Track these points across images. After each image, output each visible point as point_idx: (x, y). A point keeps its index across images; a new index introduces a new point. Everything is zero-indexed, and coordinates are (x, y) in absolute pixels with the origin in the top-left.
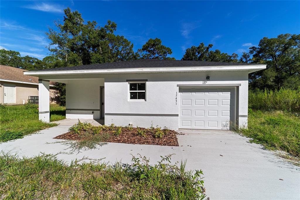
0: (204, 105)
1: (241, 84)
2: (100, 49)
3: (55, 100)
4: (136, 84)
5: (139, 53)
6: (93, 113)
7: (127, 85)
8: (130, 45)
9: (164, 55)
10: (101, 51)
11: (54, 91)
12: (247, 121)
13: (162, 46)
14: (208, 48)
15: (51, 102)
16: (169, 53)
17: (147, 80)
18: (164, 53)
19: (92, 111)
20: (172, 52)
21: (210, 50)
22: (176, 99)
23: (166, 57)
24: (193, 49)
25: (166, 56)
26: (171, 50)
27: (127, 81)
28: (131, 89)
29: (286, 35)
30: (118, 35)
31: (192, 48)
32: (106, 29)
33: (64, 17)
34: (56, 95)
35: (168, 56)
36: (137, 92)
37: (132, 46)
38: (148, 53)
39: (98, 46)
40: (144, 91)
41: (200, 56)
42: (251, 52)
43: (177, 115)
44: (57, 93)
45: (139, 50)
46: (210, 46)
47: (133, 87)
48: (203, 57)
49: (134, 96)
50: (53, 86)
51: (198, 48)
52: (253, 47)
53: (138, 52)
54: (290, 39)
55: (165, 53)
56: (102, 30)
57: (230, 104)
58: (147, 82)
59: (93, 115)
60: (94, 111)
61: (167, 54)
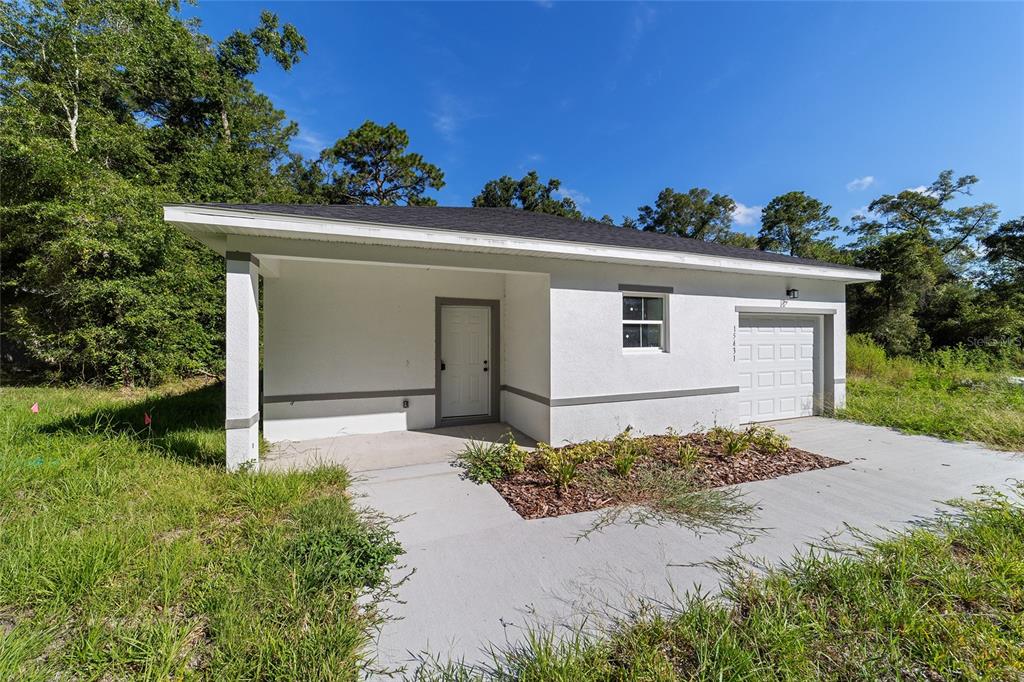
1: (836, 310)
4: (641, 298)
6: (406, 404)
8: (285, 124)
9: (414, 188)
12: (845, 392)
14: (547, 191)
16: (432, 185)
17: (670, 290)
18: (417, 184)
20: (444, 183)
21: (553, 196)
22: (734, 344)
23: (421, 196)
24: (506, 184)
25: (422, 192)
26: (443, 175)
27: (622, 288)
28: (627, 315)
29: (703, 191)
31: (502, 181)
35: (429, 193)
36: (638, 325)
39: (215, 106)
40: (660, 322)
42: (642, 219)
43: (736, 389)
45: (324, 154)
46: (554, 184)
47: (632, 308)
49: (634, 337)
51: (522, 185)
52: (647, 208)
54: (711, 203)
58: (671, 295)
59: (404, 414)
60: (411, 398)
61: (426, 187)
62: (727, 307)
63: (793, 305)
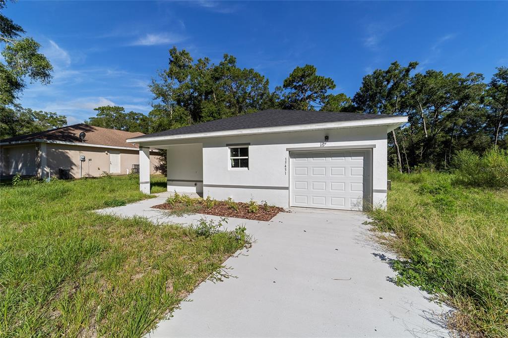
0: (325, 175)
1: (375, 145)
2: (215, 96)
3: (160, 170)
4: (238, 148)
5: (278, 92)
6: (196, 185)
7: (227, 151)
9: (321, 92)
10: (215, 99)
11: (159, 157)
12: (386, 199)
13: (317, 77)
14: (408, 71)
15: (155, 171)
16: (330, 88)
17: (249, 144)
19: (194, 183)
20: (335, 85)
21: (412, 74)
22: (285, 167)
23: (326, 95)
24: (377, 75)
25: (326, 92)
26: (333, 81)
27: (227, 145)
28: (233, 155)
30: (245, 69)
31: (375, 73)
32: (221, 67)
33: (170, 59)
34: (162, 163)
35: (329, 92)
36: (239, 159)
37: (267, 82)
38: (294, 91)
40: (247, 157)
41: (393, 86)
43: (286, 188)
44: (162, 160)
45: (278, 88)
46: (413, 65)
47: (235, 152)
48: (397, 88)
49: (236, 164)
50: (157, 151)
51: (388, 72)
53: (275, 92)
55: (323, 88)
56: (216, 70)
57: (362, 174)
58: (249, 146)
59: (195, 188)
60: (198, 183)
61: (328, 90)
62: (282, 149)
63: (329, 145)
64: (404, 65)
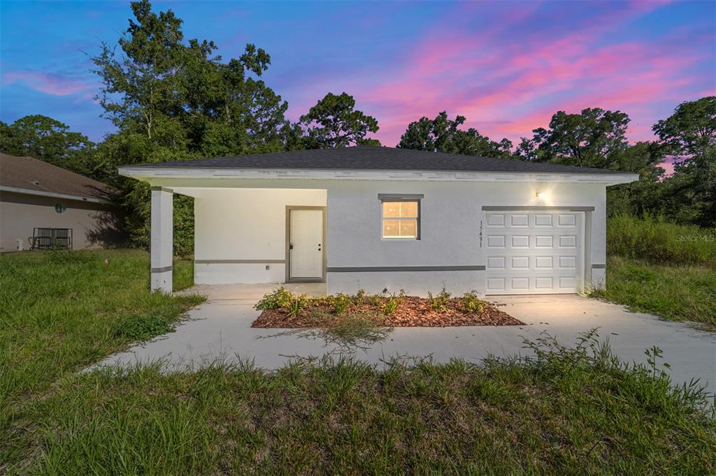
0: (529, 246)
1: (594, 207)
2: (228, 112)
3: (100, 239)
5: (303, 126)
6: (268, 268)
7: (378, 206)
8: (281, 103)
9: (360, 133)
10: (229, 116)
12: (605, 276)
13: (359, 112)
14: (455, 125)
15: (89, 243)
16: (370, 130)
18: (361, 130)
19: (266, 265)
20: (378, 128)
21: (459, 127)
22: (481, 234)
23: (364, 138)
24: (424, 123)
25: (365, 135)
26: (377, 122)
27: (380, 196)
29: (596, 110)
31: (421, 120)
32: (242, 63)
33: (131, 21)
34: (104, 227)
35: (369, 135)
37: (285, 106)
38: (320, 126)
39: (222, 103)
41: (438, 139)
42: (537, 139)
43: (483, 268)
44: (106, 220)
45: (303, 119)
46: (461, 120)
48: (444, 141)
49: (394, 229)
50: (97, 201)
51: (435, 122)
52: (540, 130)
53: (299, 123)
55: (362, 128)
56: (234, 64)
58: (422, 200)
60: (270, 265)
61: (367, 132)
62: (474, 207)
64: (452, 117)
